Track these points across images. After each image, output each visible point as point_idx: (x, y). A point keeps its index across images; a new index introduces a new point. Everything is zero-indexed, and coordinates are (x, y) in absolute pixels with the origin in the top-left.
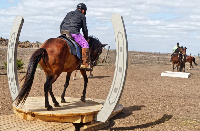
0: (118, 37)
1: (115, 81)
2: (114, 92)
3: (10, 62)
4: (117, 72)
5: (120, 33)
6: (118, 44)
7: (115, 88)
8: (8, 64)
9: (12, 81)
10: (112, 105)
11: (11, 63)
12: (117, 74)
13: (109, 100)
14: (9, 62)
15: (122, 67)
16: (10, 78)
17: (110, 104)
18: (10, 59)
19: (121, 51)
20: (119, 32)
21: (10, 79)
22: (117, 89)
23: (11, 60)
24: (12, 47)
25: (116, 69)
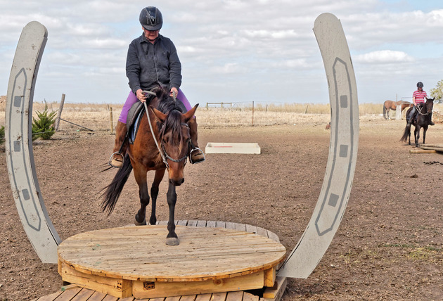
0: (334, 72)
1: (330, 179)
2: (329, 204)
3: (17, 149)
4: (335, 156)
5: (341, 61)
6: (336, 88)
7: (332, 194)
8: (10, 154)
9: (27, 198)
10: (325, 235)
11: (19, 150)
12: (334, 161)
13: (316, 225)
14: (13, 148)
15: (349, 144)
16: (18, 192)
17: (320, 234)
18: (14, 139)
19: (344, 105)
20: (337, 59)
21: (21, 194)
22: (338, 197)
23: (17, 144)
24: (20, 109)
25: (332, 150)
